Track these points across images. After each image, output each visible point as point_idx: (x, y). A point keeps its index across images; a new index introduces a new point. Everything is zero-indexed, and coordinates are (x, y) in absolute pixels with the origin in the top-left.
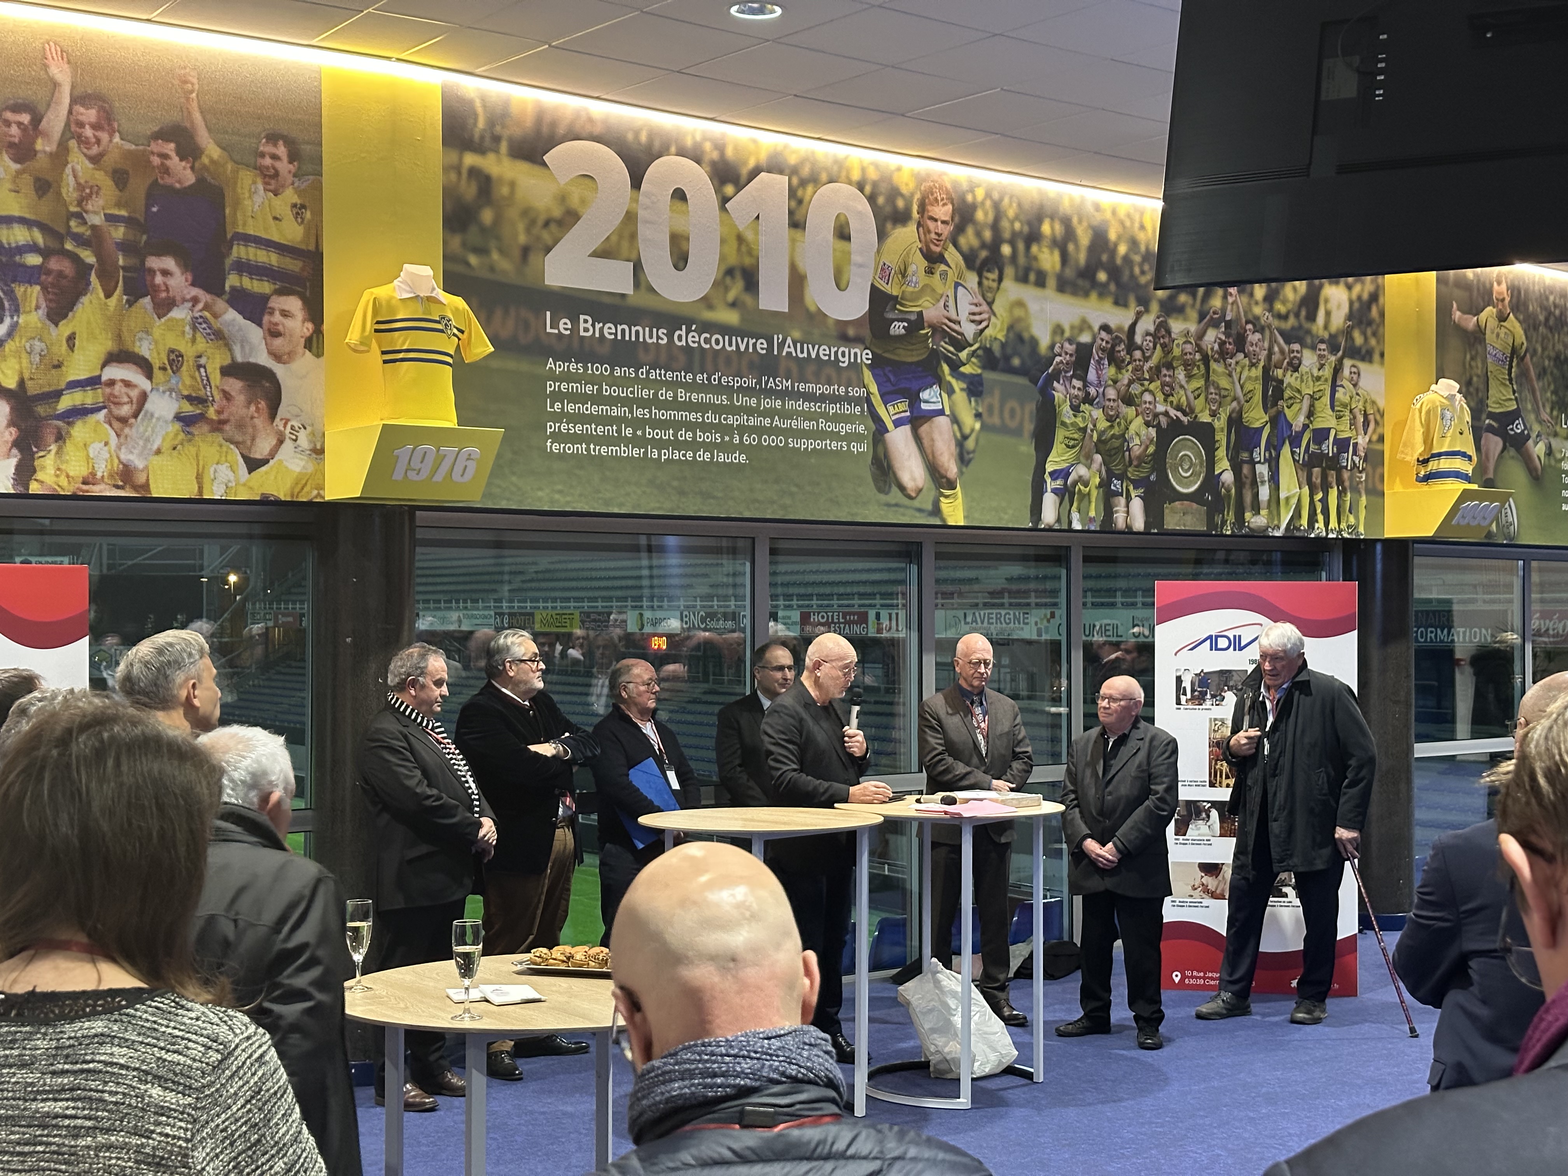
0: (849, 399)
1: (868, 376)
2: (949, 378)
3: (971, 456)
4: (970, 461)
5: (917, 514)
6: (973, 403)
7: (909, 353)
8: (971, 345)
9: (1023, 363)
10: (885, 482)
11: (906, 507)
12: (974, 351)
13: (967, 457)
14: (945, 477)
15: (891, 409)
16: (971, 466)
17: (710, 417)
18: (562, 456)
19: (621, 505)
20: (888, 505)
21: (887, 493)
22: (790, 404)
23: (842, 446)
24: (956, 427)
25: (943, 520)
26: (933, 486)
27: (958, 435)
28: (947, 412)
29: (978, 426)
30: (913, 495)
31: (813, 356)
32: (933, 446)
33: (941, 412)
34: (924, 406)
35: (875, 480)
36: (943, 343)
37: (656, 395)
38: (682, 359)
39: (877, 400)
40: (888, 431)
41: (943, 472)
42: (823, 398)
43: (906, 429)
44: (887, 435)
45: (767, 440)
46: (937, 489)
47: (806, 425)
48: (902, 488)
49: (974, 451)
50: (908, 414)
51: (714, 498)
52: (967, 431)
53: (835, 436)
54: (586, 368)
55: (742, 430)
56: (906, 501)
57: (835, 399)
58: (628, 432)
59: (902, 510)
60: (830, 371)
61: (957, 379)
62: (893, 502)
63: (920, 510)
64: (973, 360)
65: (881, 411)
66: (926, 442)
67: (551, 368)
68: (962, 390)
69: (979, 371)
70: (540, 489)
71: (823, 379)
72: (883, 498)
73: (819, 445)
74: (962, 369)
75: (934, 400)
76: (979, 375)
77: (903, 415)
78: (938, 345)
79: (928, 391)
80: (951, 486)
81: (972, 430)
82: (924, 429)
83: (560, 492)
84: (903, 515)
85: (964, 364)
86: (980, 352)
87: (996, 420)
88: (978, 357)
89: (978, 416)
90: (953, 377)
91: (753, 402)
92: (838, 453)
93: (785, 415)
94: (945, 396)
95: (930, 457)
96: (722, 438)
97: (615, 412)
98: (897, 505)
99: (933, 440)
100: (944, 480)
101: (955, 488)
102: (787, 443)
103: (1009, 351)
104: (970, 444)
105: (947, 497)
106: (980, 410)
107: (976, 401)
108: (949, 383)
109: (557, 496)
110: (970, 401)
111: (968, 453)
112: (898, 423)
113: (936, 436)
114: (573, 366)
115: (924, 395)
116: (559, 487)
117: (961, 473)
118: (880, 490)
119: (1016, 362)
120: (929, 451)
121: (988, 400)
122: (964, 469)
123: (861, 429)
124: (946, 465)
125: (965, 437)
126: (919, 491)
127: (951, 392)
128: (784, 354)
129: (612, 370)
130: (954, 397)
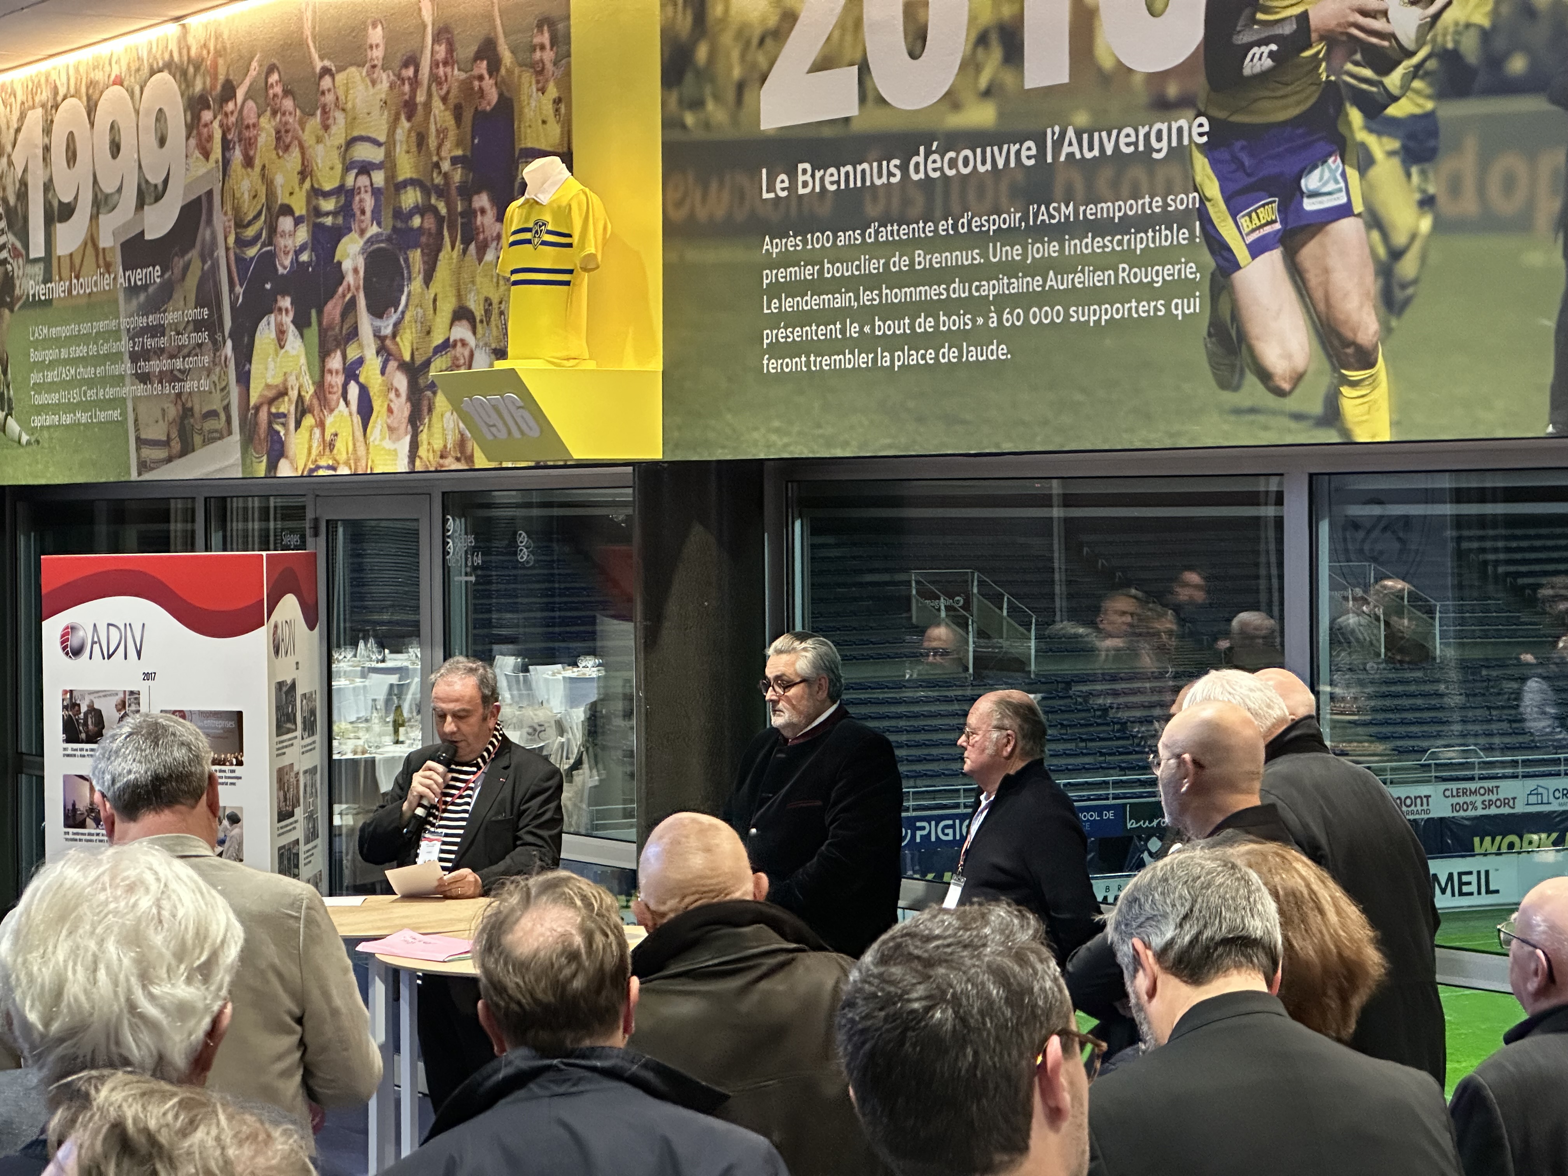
0: (1167, 219)
1: (1202, 166)
2: (1362, 135)
3: (1410, 291)
4: (1407, 302)
5: (1293, 425)
6: (1415, 178)
7: (1279, 103)
8: (1411, 54)
9: (1534, 65)
10: (1233, 367)
11: (1274, 413)
12: (1418, 66)
13: (1399, 295)
14: (1353, 344)
15: (1244, 222)
16: (1409, 313)
17: (958, 290)
18: (781, 377)
19: (845, 444)
20: (1238, 411)
21: (1236, 388)
22: (1073, 246)
23: (1156, 309)
24: (1376, 235)
25: (1345, 431)
26: (1327, 366)
27: (1381, 251)
28: (1358, 207)
29: (1425, 224)
30: (1286, 386)
31: (1109, 152)
32: (1326, 285)
33: (1345, 211)
34: (1310, 205)
35: (1215, 366)
36: (1349, 66)
37: (886, 265)
38: (919, 200)
39: (1218, 211)
40: (1238, 267)
41: (1349, 335)
42: (1126, 225)
43: (1274, 257)
44: (1238, 276)
45: (1039, 315)
46: (1335, 369)
47: (1099, 279)
48: (1265, 376)
49: (1415, 282)
50: (1278, 226)
51: (964, 422)
52: (1400, 239)
53: (1146, 291)
54: (805, 242)
55: (1002, 302)
56: (1271, 401)
57: (1144, 222)
58: (853, 330)
59: (1261, 418)
60: (1138, 172)
61: (1379, 133)
62: (1247, 403)
63: (1298, 417)
64: (1417, 84)
65: (1227, 230)
66: (1313, 279)
67: (767, 250)
68: (1391, 154)
69: (1429, 105)
70: (756, 429)
71: (1125, 190)
72: (1229, 398)
73: (1118, 311)
74: (1392, 111)
75: (1331, 187)
76: (1429, 116)
77: (1268, 229)
78: (1340, 72)
79: (1317, 173)
80: (1366, 360)
81: (1413, 237)
82: (1308, 253)
83: (777, 431)
84: (1266, 428)
85: (1395, 99)
86: (1432, 65)
87: (1469, 205)
88: (1427, 74)
89: (1427, 203)
90: (1370, 130)
91: (1016, 252)
92: (1150, 321)
93: (1063, 266)
94: (1353, 174)
95: (1321, 306)
96: (974, 321)
97: (840, 301)
98: (1253, 410)
99: (1326, 271)
100: (1350, 350)
101: (1371, 365)
102: (1068, 316)
103: (1500, 43)
104: (1408, 267)
105: (1354, 384)
106: (1431, 190)
107: (1423, 173)
108: (1363, 146)
109: (774, 437)
110: (1409, 175)
111: (1404, 286)
112: (1257, 249)
113: (1334, 261)
114: (791, 241)
115: (1310, 182)
116: (776, 424)
117: (1387, 330)
118: (1225, 384)
119: (1518, 65)
120: (1318, 295)
121: (1447, 165)
122: (1394, 323)
123: (1190, 271)
124: (1355, 317)
125: (1396, 254)
126: (1298, 378)
127: (1365, 162)
128: (1062, 158)
129: (836, 237)
130: (1374, 173)
